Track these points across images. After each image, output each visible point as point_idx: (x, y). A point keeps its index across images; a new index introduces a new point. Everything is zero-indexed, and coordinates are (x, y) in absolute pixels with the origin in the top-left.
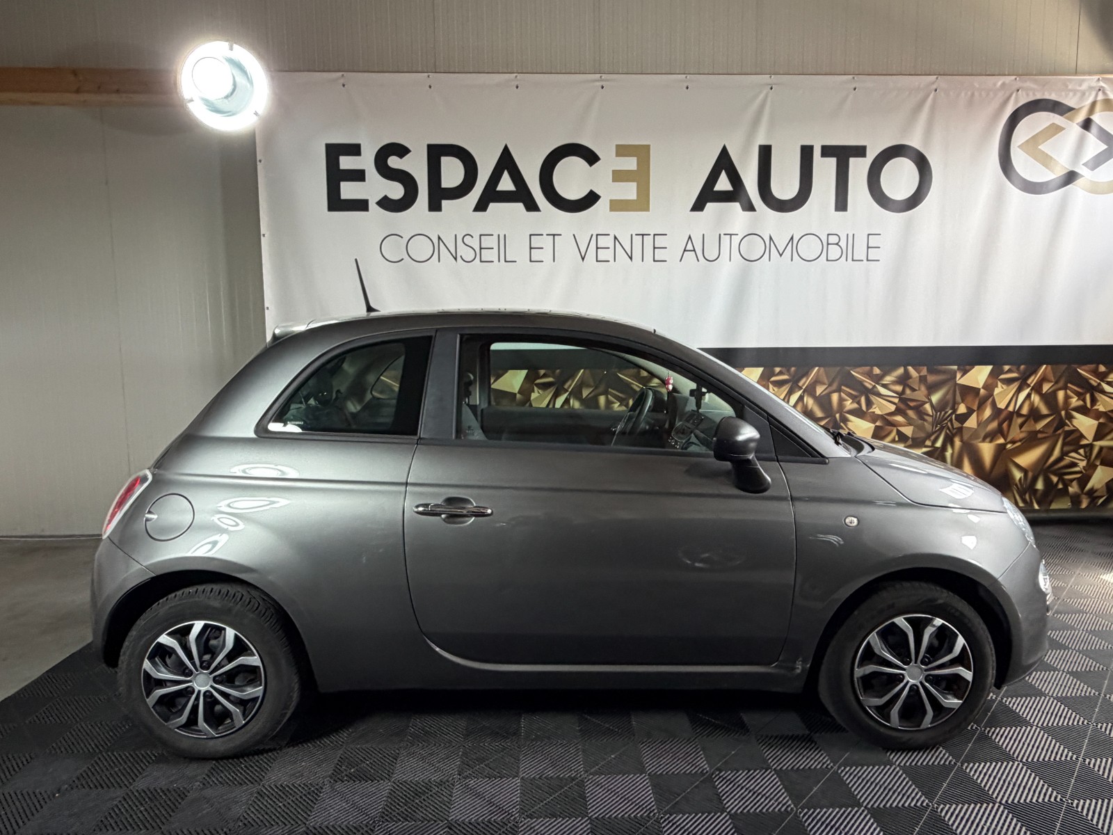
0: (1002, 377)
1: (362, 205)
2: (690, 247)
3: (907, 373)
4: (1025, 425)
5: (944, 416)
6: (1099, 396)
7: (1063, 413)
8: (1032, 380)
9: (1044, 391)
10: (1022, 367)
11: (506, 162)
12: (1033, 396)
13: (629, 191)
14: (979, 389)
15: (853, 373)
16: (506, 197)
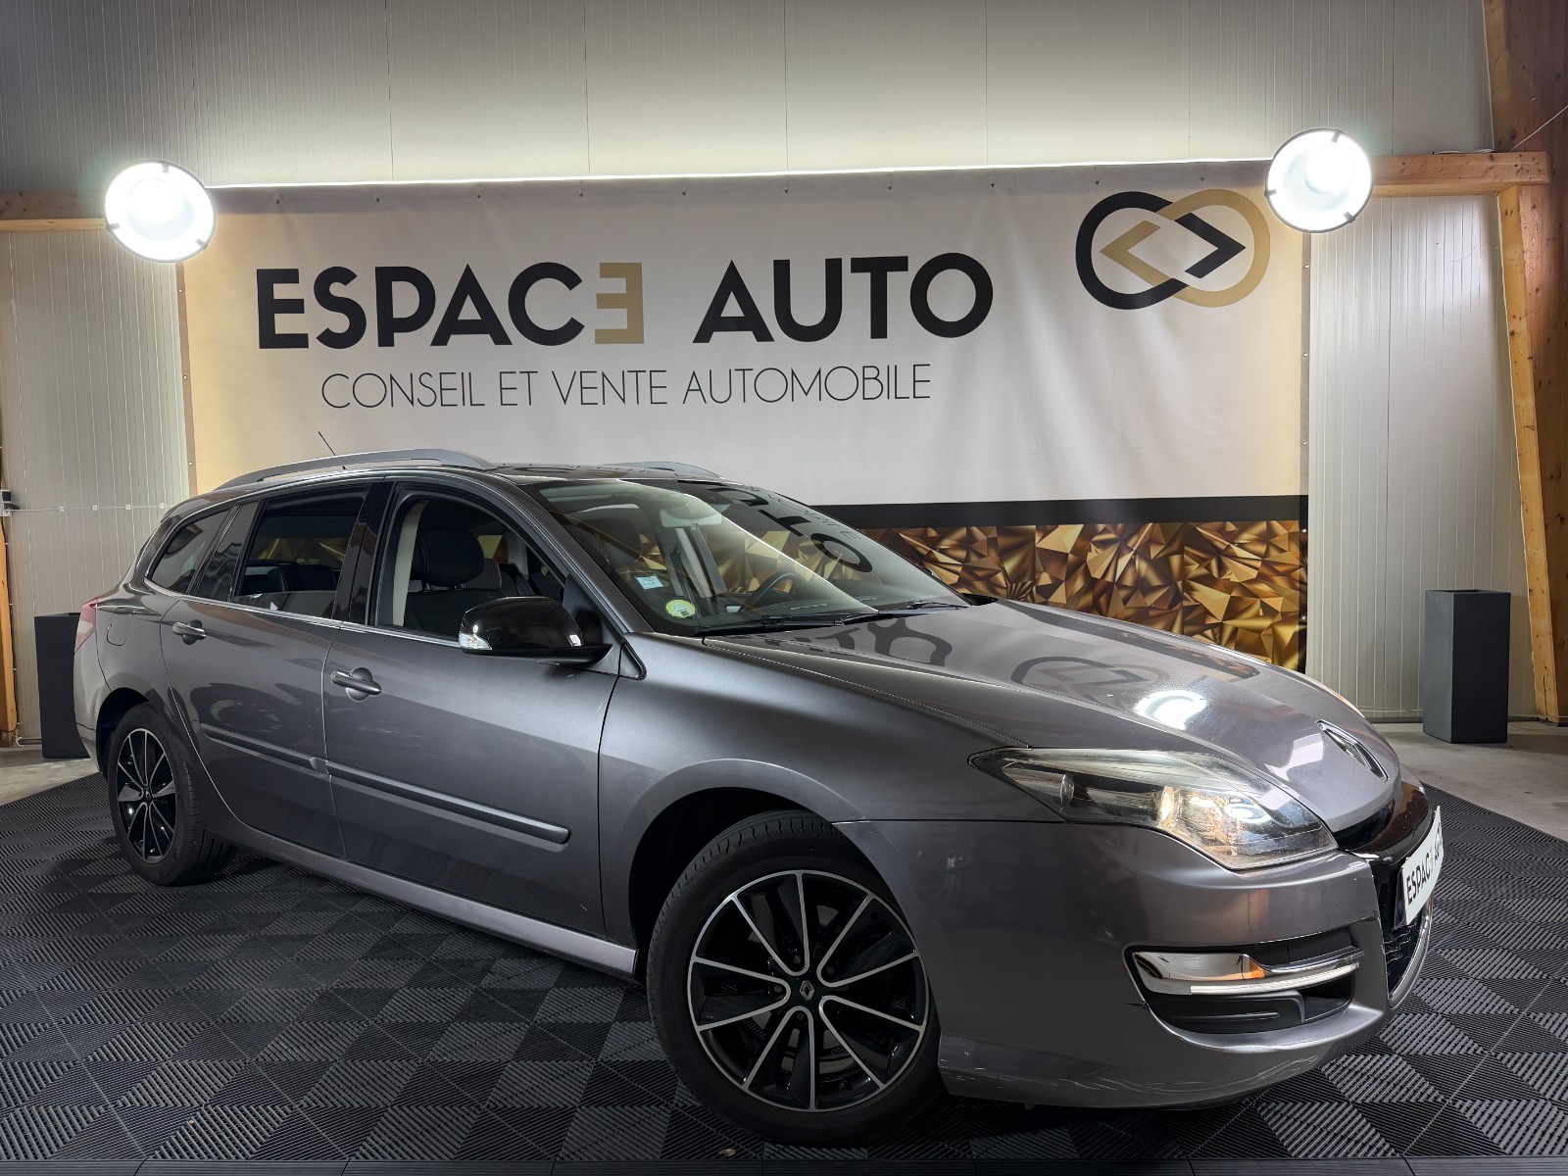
0: (1096, 538)
1: (299, 341)
2: (694, 386)
3: (970, 536)
4: (1131, 600)
5: (1022, 587)
6: (1227, 561)
7: (1179, 583)
8: (1135, 542)
9: (1153, 555)
10: (1120, 525)
11: (469, 285)
12: (1137, 562)
13: (618, 319)
14: (1067, 554)
15: (903, 536)
16: (470, 328)
